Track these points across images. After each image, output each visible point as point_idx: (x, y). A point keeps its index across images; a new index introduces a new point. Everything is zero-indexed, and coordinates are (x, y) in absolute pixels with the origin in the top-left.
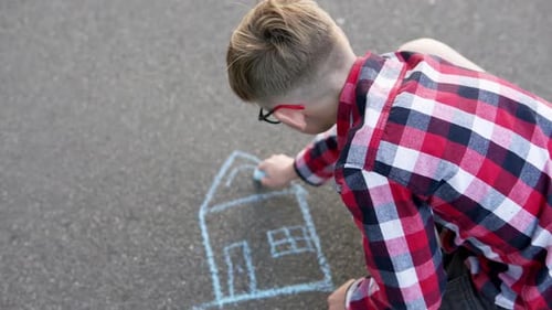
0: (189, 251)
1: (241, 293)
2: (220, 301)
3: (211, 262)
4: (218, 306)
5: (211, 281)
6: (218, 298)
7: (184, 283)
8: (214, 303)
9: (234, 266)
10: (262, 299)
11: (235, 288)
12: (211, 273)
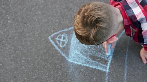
0: (83, 71)
1: (107, 63)
2: (108, 71)
3: (91, 66)
4: (108, 72)
5: (98, 70)
6: (106, 71)
7: (95, 78)
8: (107, 73)
9: (96, 61)
10: (112, 59)
11: (104, 64)
12: (95, 68)
